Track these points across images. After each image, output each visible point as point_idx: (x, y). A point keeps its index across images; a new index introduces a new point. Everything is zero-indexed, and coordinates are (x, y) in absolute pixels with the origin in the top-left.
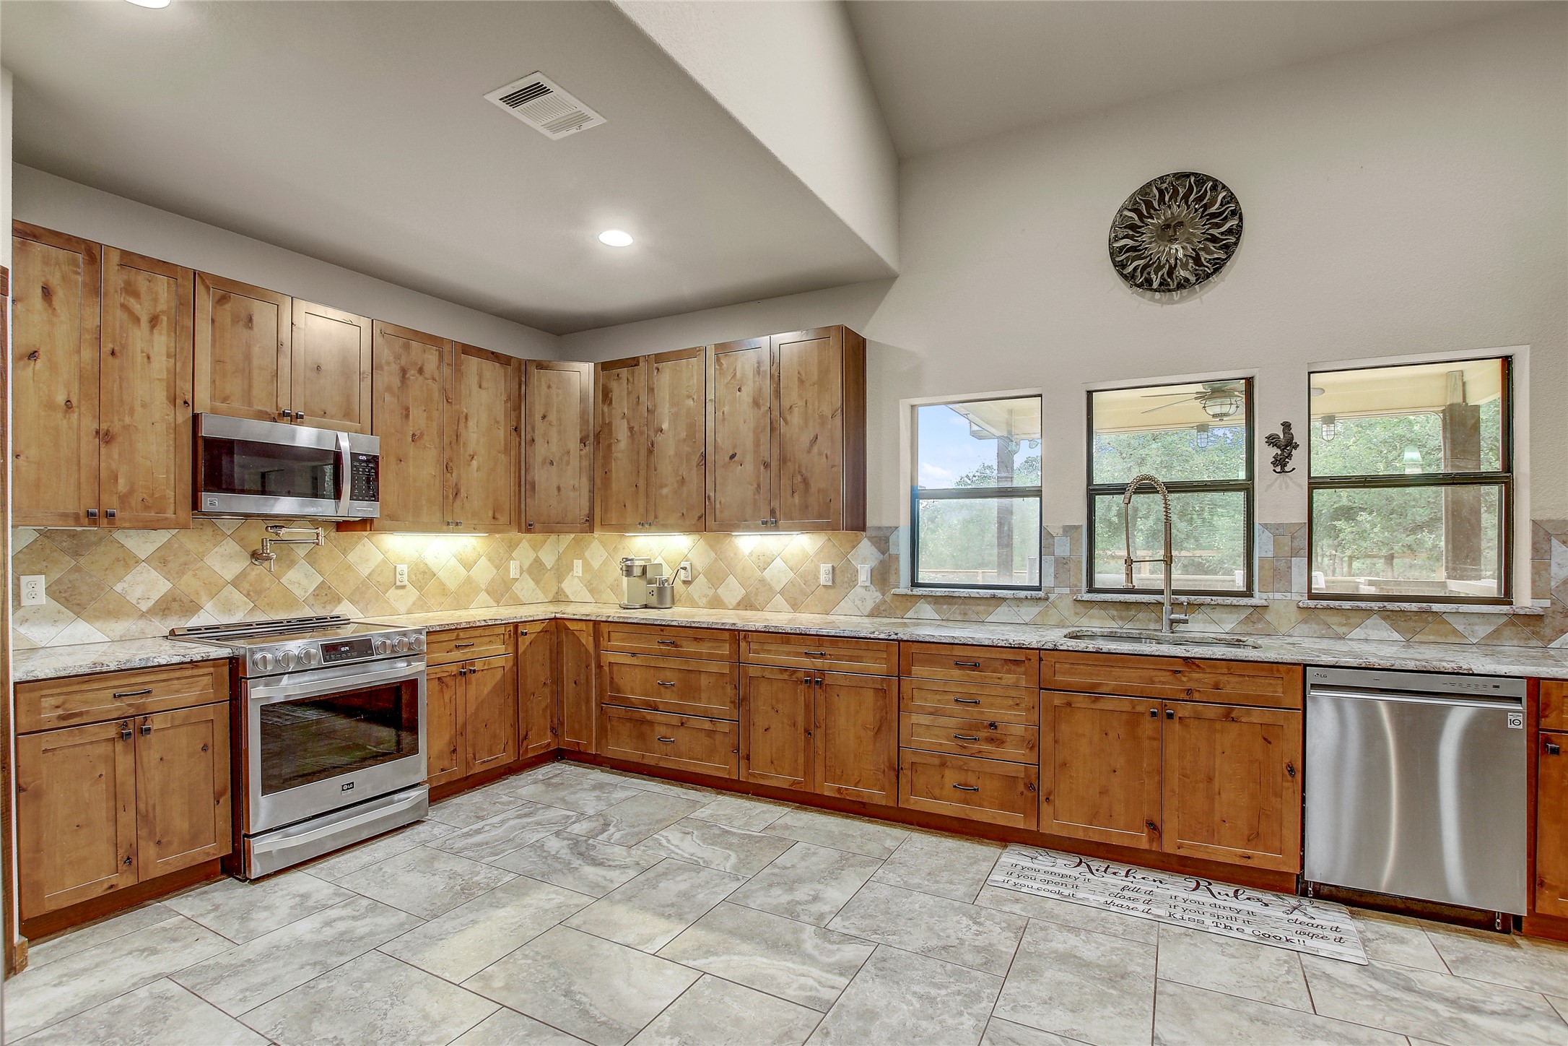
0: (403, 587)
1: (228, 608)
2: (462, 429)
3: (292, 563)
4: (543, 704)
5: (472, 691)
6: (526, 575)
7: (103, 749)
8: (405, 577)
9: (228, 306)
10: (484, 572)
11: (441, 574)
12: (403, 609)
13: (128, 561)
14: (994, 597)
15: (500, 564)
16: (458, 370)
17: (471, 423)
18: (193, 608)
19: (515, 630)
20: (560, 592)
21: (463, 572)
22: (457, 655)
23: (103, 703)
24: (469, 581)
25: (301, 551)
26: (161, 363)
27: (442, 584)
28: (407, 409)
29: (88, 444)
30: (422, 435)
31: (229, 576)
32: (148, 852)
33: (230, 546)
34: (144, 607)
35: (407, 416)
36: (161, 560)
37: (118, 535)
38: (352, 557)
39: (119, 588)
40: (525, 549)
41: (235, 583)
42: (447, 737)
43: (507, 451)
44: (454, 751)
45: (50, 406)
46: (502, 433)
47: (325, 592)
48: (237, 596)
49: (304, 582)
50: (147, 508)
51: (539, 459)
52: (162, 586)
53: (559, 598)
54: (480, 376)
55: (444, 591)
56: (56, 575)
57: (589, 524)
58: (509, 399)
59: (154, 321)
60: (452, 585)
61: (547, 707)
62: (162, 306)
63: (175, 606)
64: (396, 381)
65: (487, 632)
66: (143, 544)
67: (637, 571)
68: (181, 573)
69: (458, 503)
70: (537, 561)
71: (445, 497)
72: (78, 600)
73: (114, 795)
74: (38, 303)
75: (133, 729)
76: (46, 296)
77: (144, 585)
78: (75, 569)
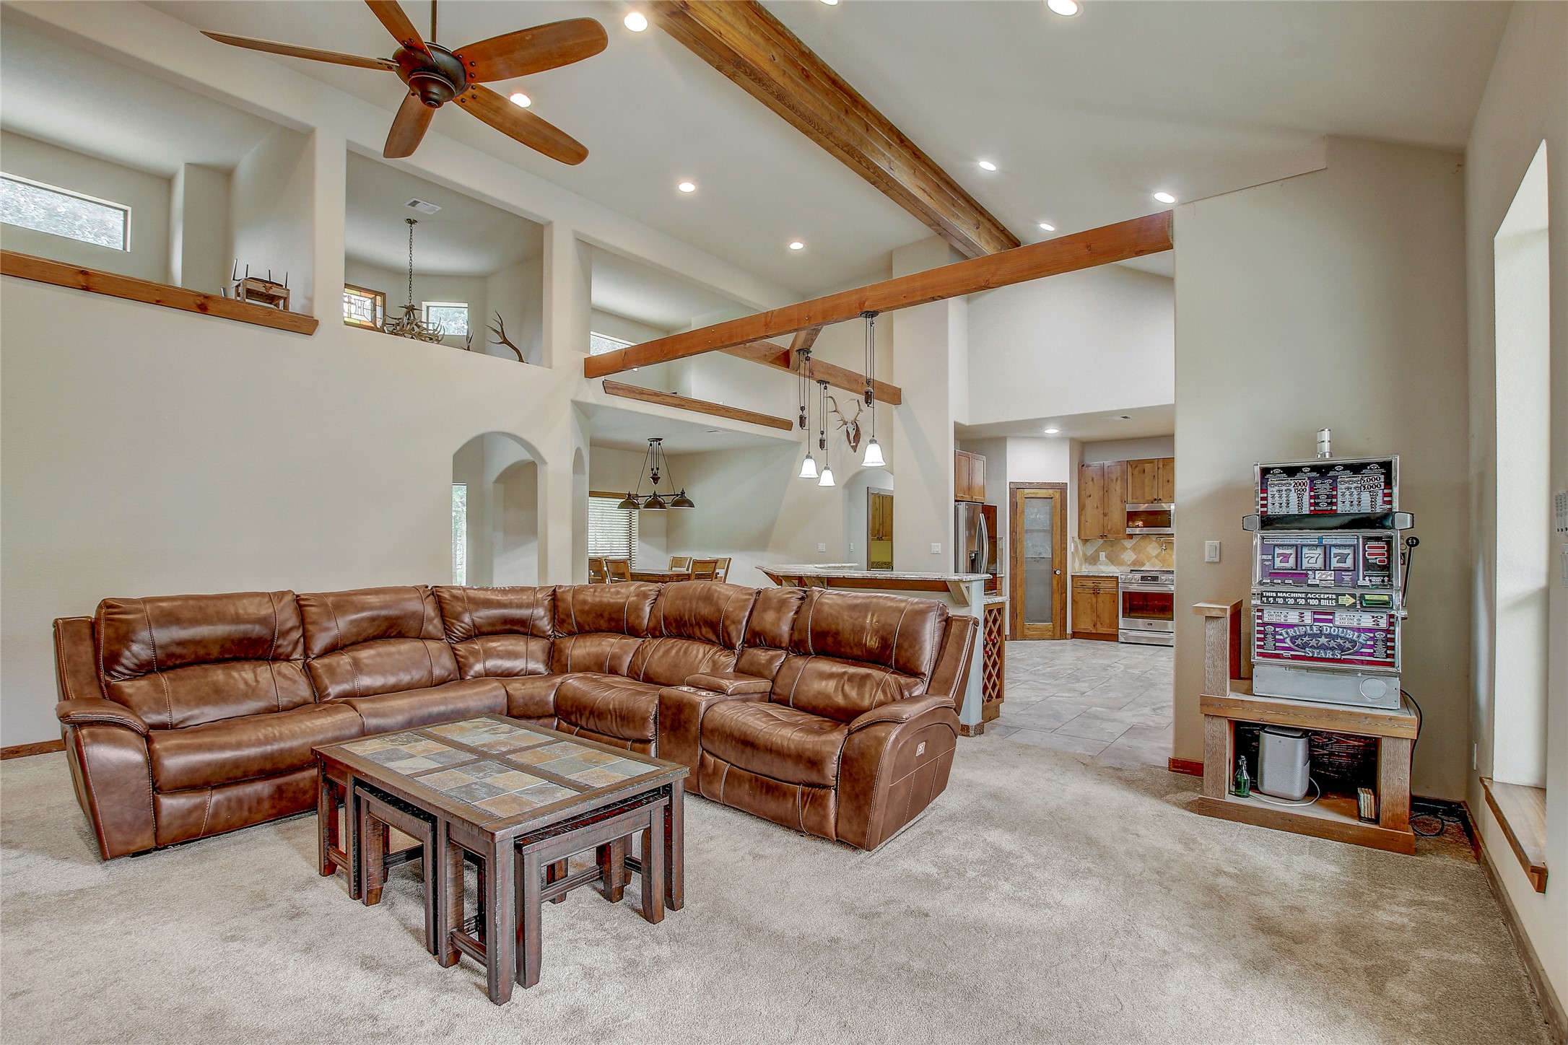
1: (1153, 564)
7: (1089, 595)
9: (1137, 469)
13: (1124, 549)
18: (1142, 563)
23: (1090, 584)
26: (1119, 491)
29: (1101, 516)
31: (1154, 555)
32: (1099, 625)
33: (1154, 544)
34: (1129, 561)
36: (1133, 549)
37: (1122, 541)
39: (1122, 557)
41: (1156, 557)
45: (1093, 508)
48: (1156, 561)
50: (1115, 534)
52: (1134, 557)
56: (1107, 552)
59: (1117, 479)
62: (1119, 475)
63: (1138, 563)
66: (1124, 544)
68: (1139, 553)
72: (1112, 560)
73: (1092, 607)
74: (1091, 483)
75: (1096, 592)
76: (1093, 480)
77: (1129, 556)
78: (1112, 551)
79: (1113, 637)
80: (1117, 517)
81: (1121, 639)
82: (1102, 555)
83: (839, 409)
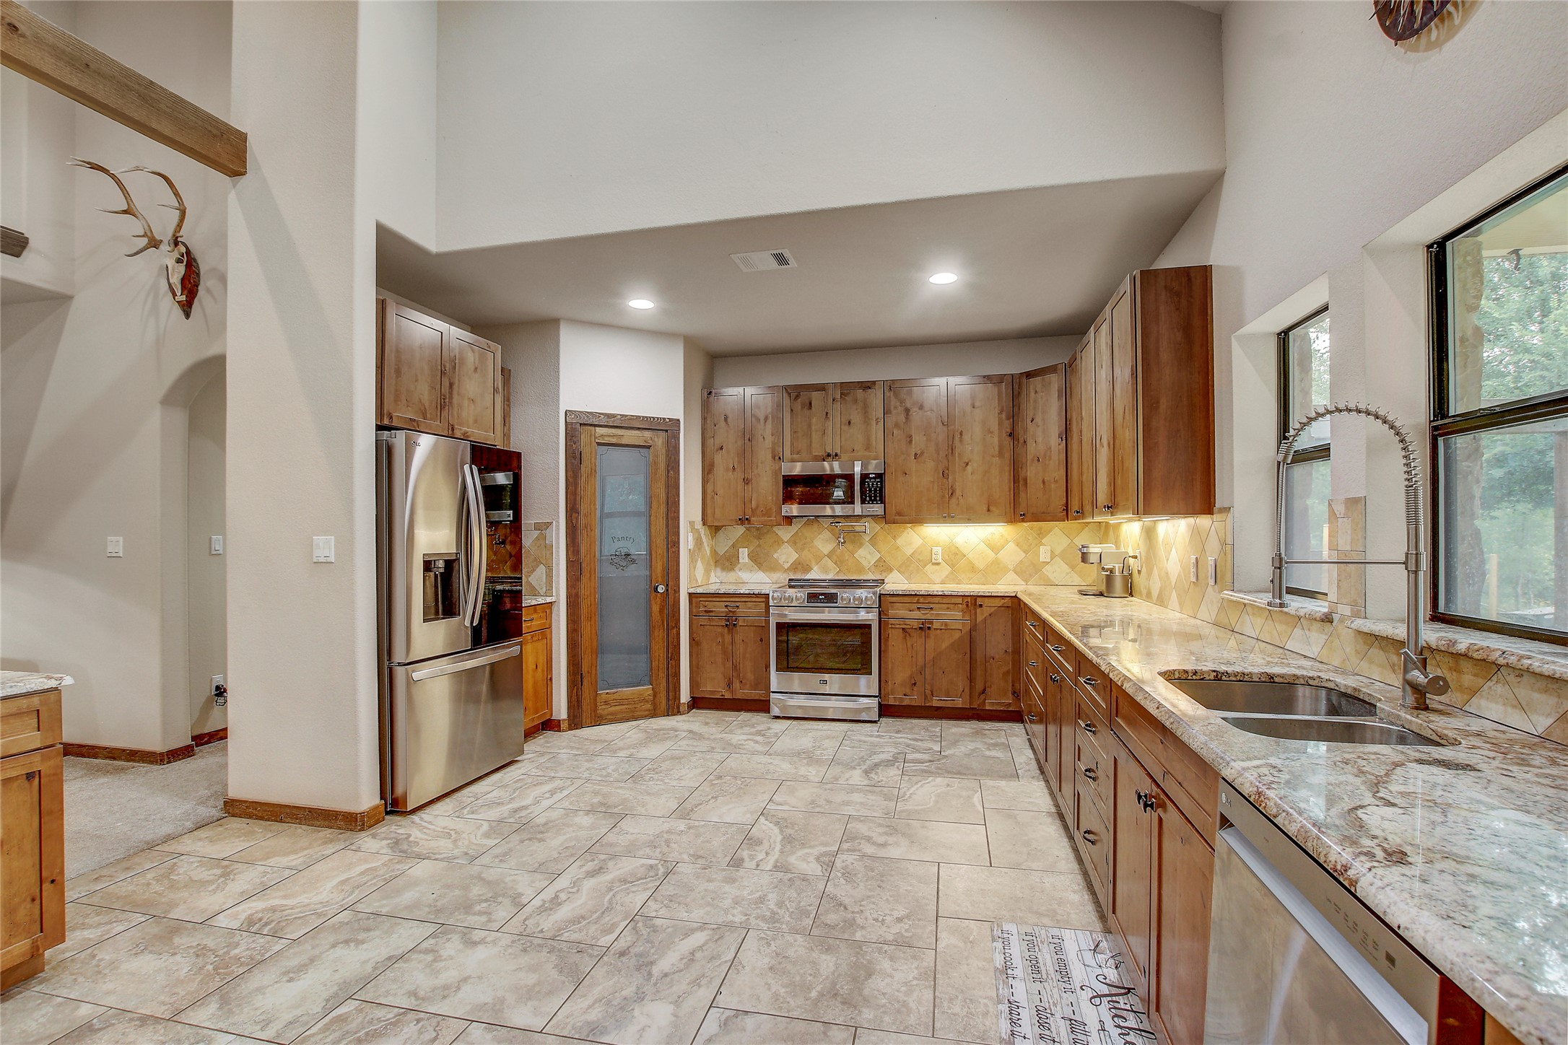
0: (938, 564)
1: (826, 571)
2: (957, 444)
3: (861, 545)
4: (1004, 669)
5: (931, 644)
6: (1058, 560)
7: (720, 630)
8: (940, 557)
9: (799, 400)
10: (1012, 554)
11: (970, 556)
12: (938, 580)
13: (779, 542)
15: (1028, 548)
16: (952, 399)
17: (966, 438)
18: (808, 569)
19: (973, 602)
21: (991, 554)
22: (917, 614)
24: (996, 562)
25: (867, 538)
26: (769, 440)
27: (971, 563)
28: (911, 437)
29: (740, 484)
30: (922, 453)
31: (826, 552)
32: (736, 685)
33: (826, 534)
34: (786, 566)
35: (911, 442)
36: (793, 542)
37: (775, 529)
38: (900, 541)
39: (775, 556)
40: (1056, 536)
41: (829, 556)
42: (908, 673)
43: (1001, 454)
44: (915, 684)
45: (727, 470)
46: (996, 440)
47: (883, 566)
48: (830, 563)
49: (869, 557)
50: (764, 515)
51: (1029, 457)
52: (795, 556)
55: (973, 568)
56: (751, 548)
59: (766, 422)
60: (980, 565)
61: (1008, 672)
62: (770, 410)
63: (800, 567)
64: (902, 417)
65: (945, 600)
66: (785, 533)
68: (803, 549)
69: (954, 500)
72: (759, 561)
73: (724, 652)
74: (723, 423)
75: (731, 623)
76: (726, 419)
77: (786, 555)
78: (759, 546)
79: (761, 706)
80: (767, 487)
81: (775, 711)
82: (744, 553)
83: (138, 204)
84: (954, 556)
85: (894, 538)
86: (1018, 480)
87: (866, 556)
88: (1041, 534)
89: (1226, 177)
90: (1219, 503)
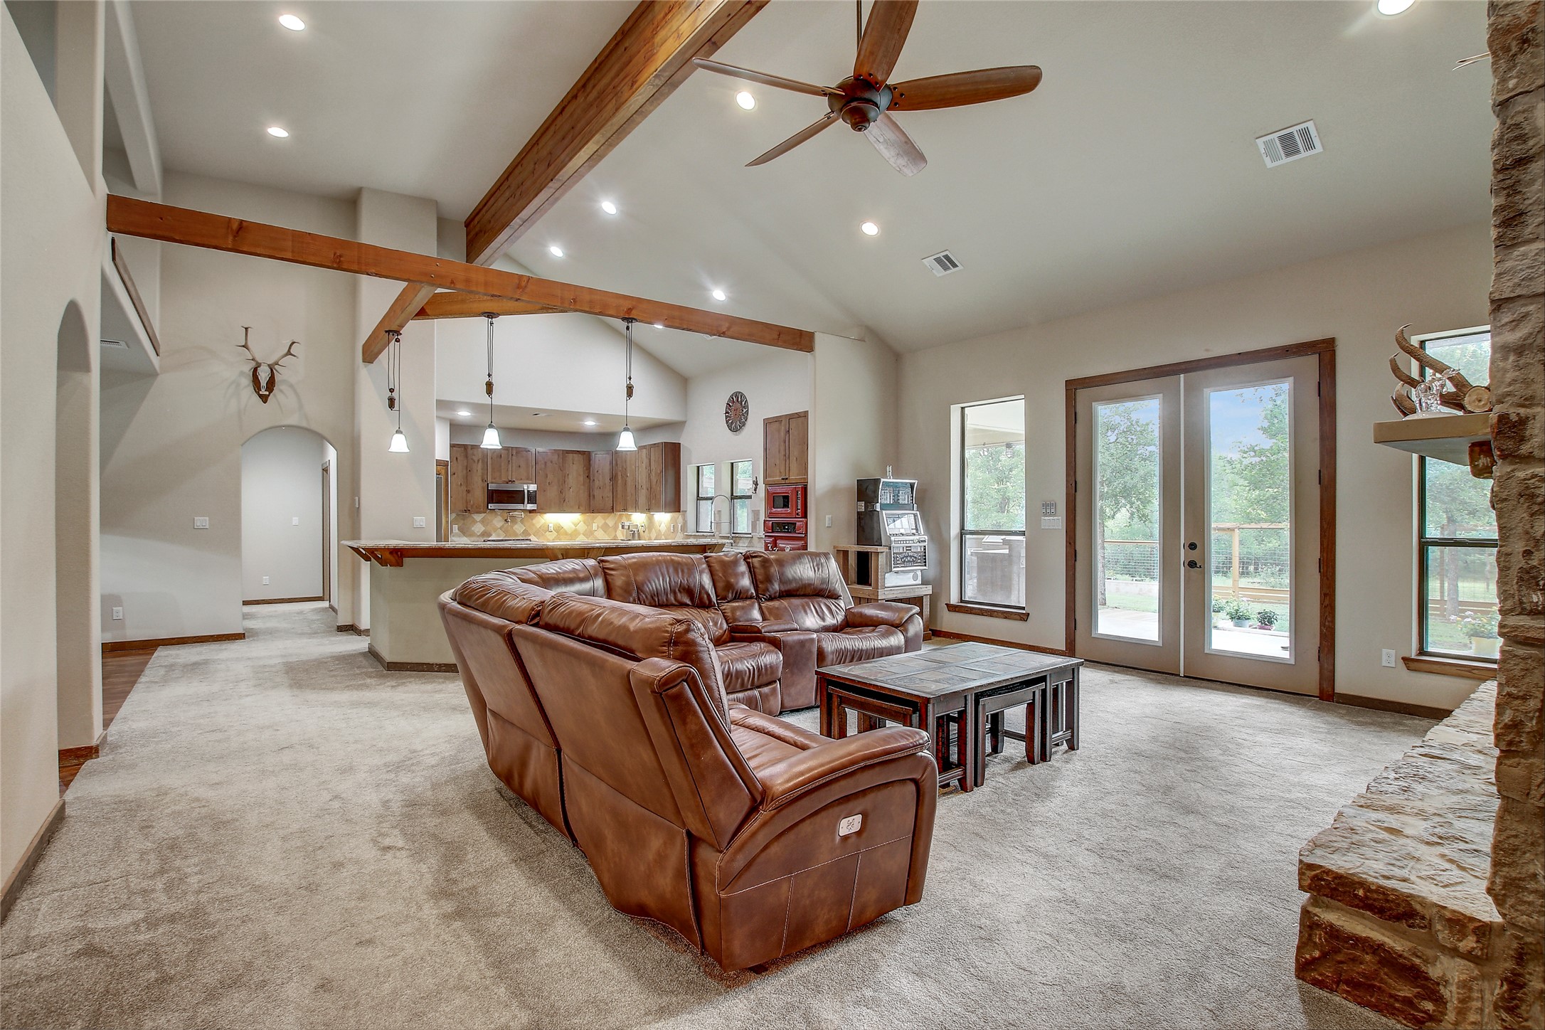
0: (551, 532)
1: (499, 536)
2: (566, 479)
3: (516, 523)
6: (600, 529)
8: (552, 528)
10: (582, 527)
11: (566, 528)
13: (475, 522)
14: (703, 535)
15: (589, 524)
16: (564, 459)
17: (570, 476)
18: (490, 535)
20: (616, 536)
21: (574, 527)
24: (576, 530)
25: (519, 520)
26: (479, 471)
27: (566, 531)
28: (547, 475)
29: (465, 493)
30: (552, 482)
33: (499, 518)
34: (478, 534)
35: (547, 477)
36: (482, 521)
37: (472, 515)
38: (534, 521)
39: (473, 529)
40: (599, 519)
41: (501, 528)
43: (584, 485)
46: (582, 479)
47: (526, 532)
48: (501, 532)
50: (477, 508)
51: (596, 486)
52: (483, 529)
53: (616, 537)
54: (573, 460)
55: (566, 533)
56: (462, 525)
57: (612, 510)
58: (585, 466)
59: (478, 461)
60: (569, 532)
62: (479, 457)
63: (487, 533)
64: (543, 466)
66: (478, 517)
67: (627, 527)
68: (487, 525)
69: (565, 504)
70: (606, 524)
71: (560, 502)
72: (464, 531)
76: (457, 460)
77: (478, 528)
78: (464, 524)
80: (479, 495)
82: (455, 527)
84: (559, 529)
85: (532, 520)
86: (591, 496)
87: (519, 528)
88: (594, 518)
89: (687, 424)
90: (681, 510)
